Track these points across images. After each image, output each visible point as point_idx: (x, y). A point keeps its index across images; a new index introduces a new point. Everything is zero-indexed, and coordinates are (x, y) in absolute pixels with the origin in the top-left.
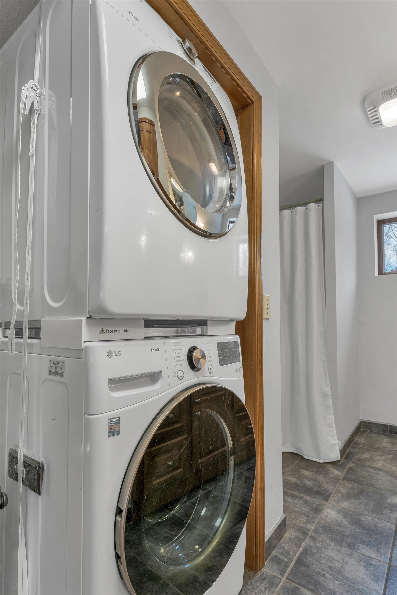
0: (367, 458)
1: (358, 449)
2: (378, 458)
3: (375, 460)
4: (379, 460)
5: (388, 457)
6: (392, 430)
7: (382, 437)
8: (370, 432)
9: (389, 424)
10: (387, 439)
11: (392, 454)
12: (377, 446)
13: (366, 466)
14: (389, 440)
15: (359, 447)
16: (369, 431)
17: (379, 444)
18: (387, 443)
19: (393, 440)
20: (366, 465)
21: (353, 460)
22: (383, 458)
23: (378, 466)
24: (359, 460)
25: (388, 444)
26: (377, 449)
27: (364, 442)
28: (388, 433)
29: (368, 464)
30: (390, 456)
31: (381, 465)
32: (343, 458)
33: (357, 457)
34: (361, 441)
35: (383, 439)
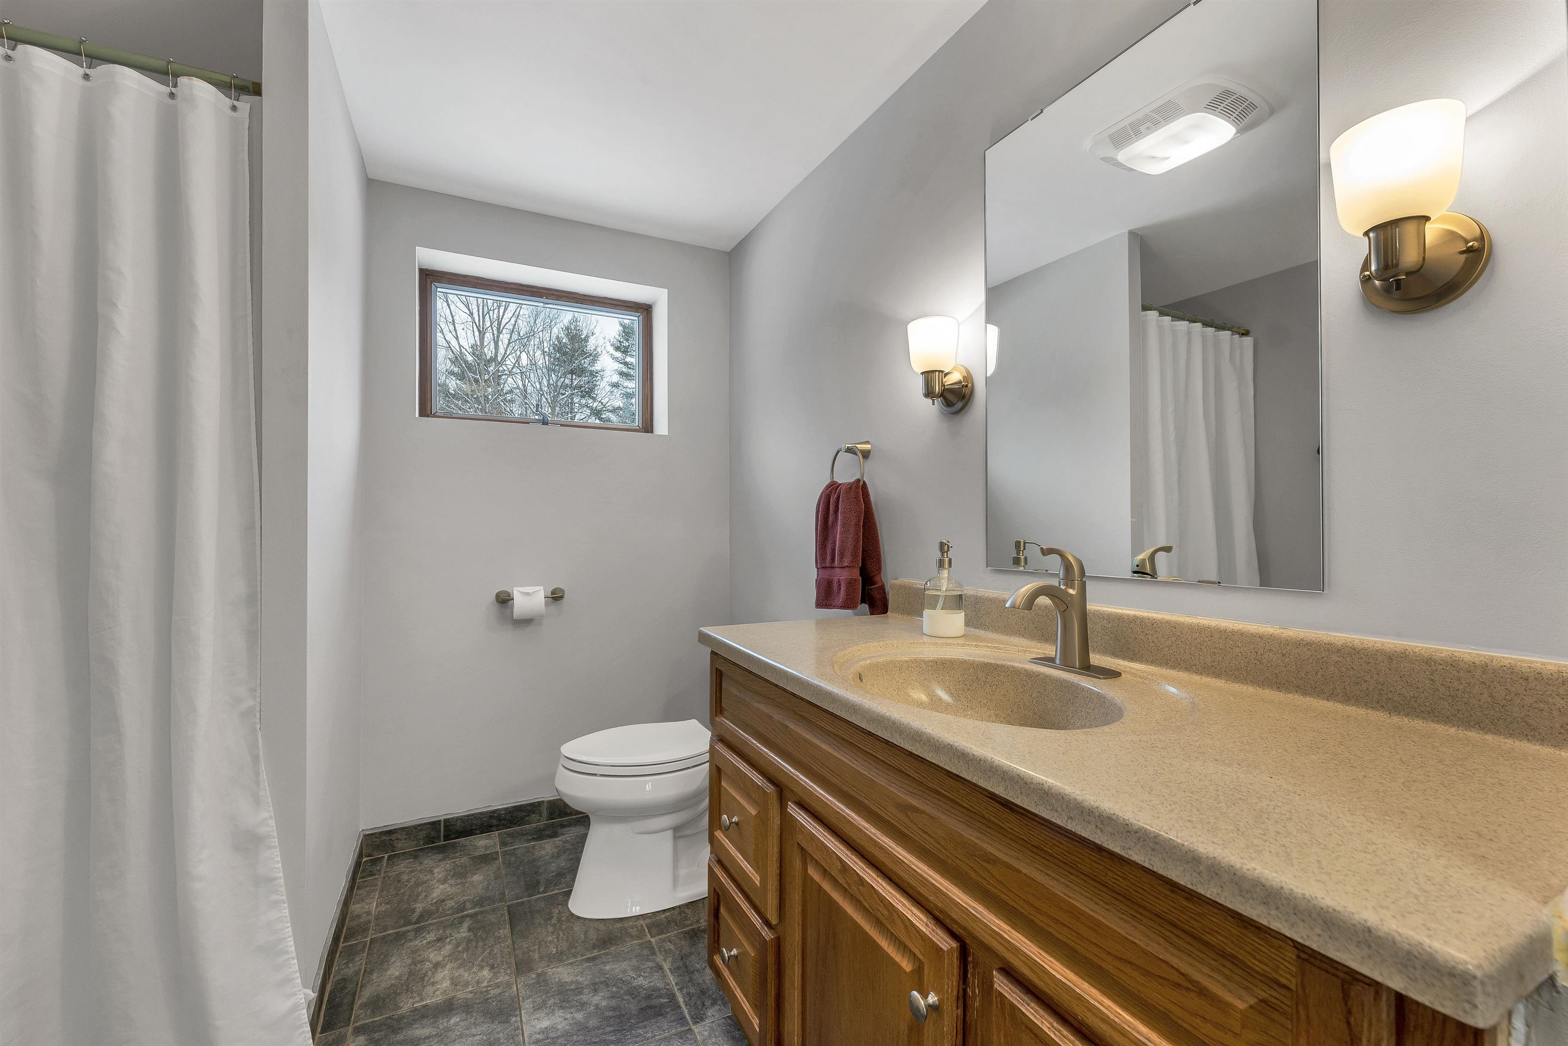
0: (398, 978)
1: (365, 955)
2: (434, 956)
3: (425, 975)
4: (437, 965)
5: (459, 936)
6: (450, 831)
7: (428, 862)
8: (389, 857)
9: (442, 818)
10: (442, 864)
11: (467, 916)
12: (419, 907)
13: (404, 1017)
14: (448, 864)
15: (369, 939)
16: (386, 856)
17: (426, 896)
18: (444, 881)
19: (458, 862)
20: (402, 1017)
21: (357, 1016)
22: (448, 948)
23: (439, 998)
24: (376, 1004)
25: (449, 882)
26: (420, 923)
27: (379, 909)
28: (440, 841)
29: (407, 1005)
30: (463, 932)
31: (446, 984)
32: (319, 1029)
33: (366, 994)
34: (369, 913)
35: (431, 872)
